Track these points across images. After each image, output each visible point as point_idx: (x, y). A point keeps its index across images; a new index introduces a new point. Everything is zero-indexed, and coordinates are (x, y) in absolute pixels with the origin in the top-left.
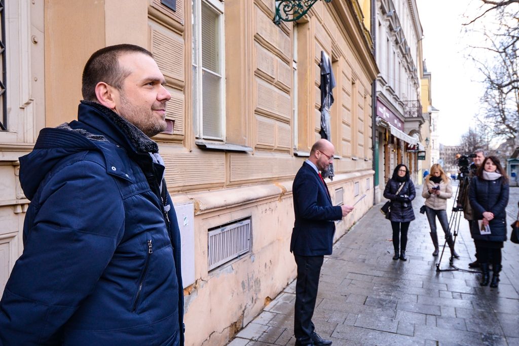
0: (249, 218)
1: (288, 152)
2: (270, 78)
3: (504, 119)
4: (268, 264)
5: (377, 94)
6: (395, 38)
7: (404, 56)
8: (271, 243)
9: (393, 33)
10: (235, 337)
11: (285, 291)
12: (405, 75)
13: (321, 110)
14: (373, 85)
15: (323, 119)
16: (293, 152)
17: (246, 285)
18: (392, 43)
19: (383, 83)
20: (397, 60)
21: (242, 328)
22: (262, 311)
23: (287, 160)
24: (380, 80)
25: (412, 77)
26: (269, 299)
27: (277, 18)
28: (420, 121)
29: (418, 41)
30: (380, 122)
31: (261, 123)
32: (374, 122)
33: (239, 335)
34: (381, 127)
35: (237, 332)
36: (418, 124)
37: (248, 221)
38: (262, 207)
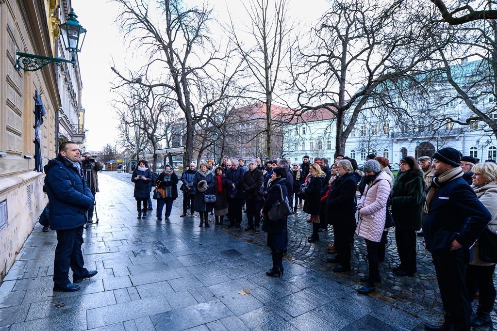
0: (5, 200)
1: (20, 155)
2: (13, 105)
3: (128, 139)
4: (15, 230)
5: (59, 119)
6: (68, 86)
7: (72, 97)
8: (16, 216)
9: (67, 83)
10: (3, 282)
11: (24, 246)
12: (72, 109)
13: (35, 127)
14: (57, 113)
15: (36, 134)
16: (23, 155)
17: (6, 245)
18: (66, 89)
19: (62, 112)
20: (69, 99)
21: (6, 275)
22: (15, 261)
23: (21, 160)
24: (60, 111)
25: (76, 111)
26: (17, 253)
27: (17, 66)
28: (83, 137)
29: (79, 90)
30: (61, 136)
31: (9, 136)
32: (57, 136)
33: (5, 279)
34: (61, 139)
35: (3, 278)
36: (81, 138)
37: (5, 203)
38: (12, 192)
